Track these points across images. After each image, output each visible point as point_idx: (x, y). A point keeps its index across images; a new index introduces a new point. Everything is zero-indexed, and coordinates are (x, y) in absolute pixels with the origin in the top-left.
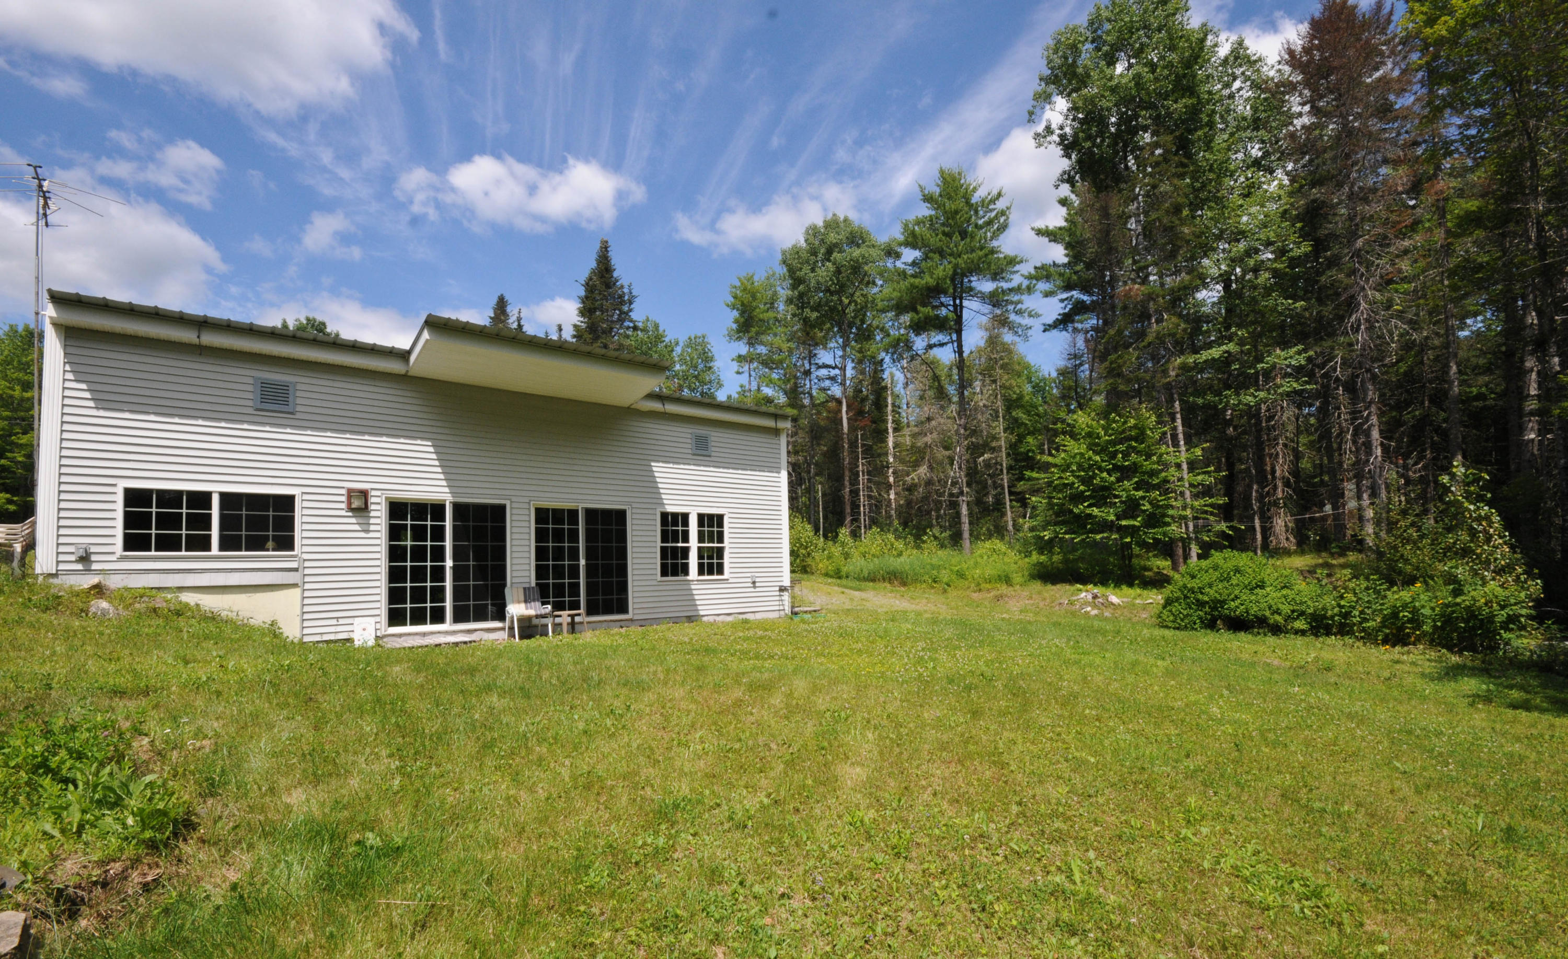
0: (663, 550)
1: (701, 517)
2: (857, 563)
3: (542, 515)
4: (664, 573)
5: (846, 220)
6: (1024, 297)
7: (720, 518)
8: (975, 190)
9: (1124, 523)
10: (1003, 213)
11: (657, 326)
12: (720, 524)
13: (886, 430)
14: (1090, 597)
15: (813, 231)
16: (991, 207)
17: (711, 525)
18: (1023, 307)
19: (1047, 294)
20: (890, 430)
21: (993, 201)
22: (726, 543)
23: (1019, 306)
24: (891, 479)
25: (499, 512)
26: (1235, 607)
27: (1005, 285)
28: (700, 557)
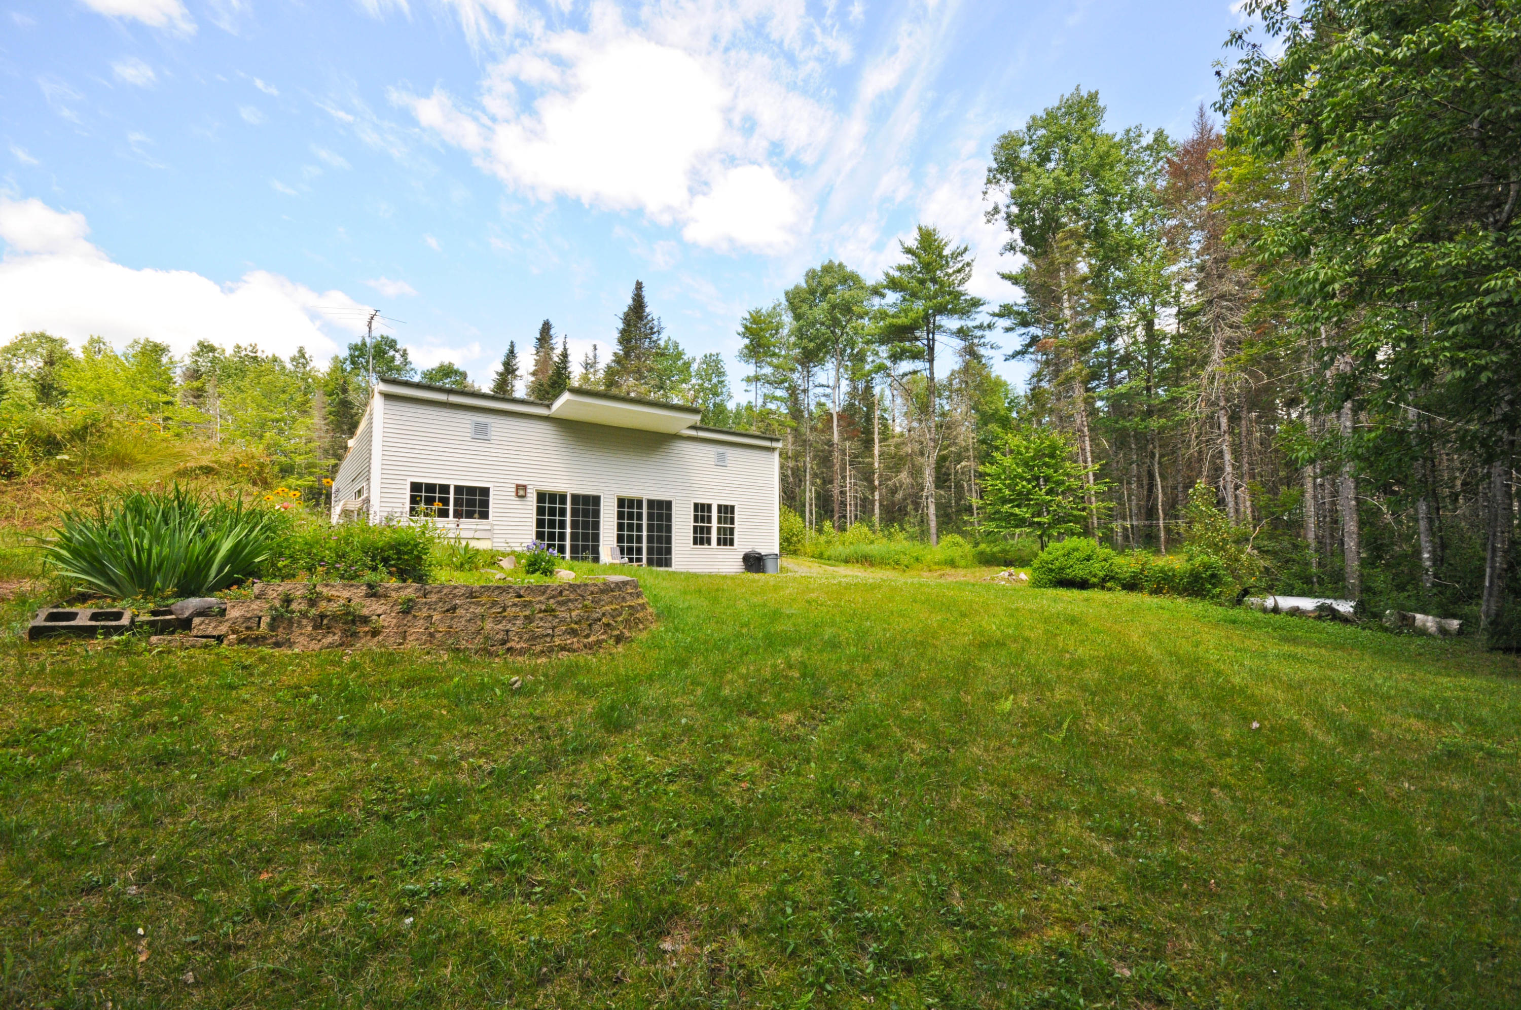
0: (695, 528)
1: (720, 506)
2: (838, 549)
3: (621, 502)
4: (695, 543)
5: (840, 265)
6: (987, 333)
7: (733, 507)
8: (946, 245)
9: (1036, 520)
10: (968, 264)
11: (676, 346)
12: (732, 512)
13: (873, 440)
14: (1007, 574)
15: (811, 275)
16: (959, 259)
17: (726, 513)
18: (986, 340)
19: (1008, 330)
20: (877, 441)
21: (961, 254)
22: (736, 525)
23: (982, 340)
24: (877, 483)
25: (596, 500)
26: (1070, 573)
27: (971, 324)
28: (719, 532)
